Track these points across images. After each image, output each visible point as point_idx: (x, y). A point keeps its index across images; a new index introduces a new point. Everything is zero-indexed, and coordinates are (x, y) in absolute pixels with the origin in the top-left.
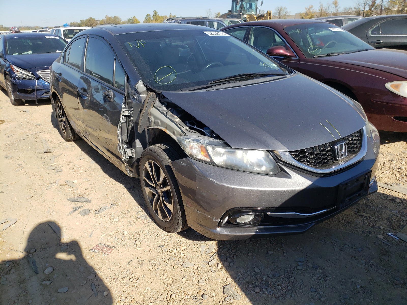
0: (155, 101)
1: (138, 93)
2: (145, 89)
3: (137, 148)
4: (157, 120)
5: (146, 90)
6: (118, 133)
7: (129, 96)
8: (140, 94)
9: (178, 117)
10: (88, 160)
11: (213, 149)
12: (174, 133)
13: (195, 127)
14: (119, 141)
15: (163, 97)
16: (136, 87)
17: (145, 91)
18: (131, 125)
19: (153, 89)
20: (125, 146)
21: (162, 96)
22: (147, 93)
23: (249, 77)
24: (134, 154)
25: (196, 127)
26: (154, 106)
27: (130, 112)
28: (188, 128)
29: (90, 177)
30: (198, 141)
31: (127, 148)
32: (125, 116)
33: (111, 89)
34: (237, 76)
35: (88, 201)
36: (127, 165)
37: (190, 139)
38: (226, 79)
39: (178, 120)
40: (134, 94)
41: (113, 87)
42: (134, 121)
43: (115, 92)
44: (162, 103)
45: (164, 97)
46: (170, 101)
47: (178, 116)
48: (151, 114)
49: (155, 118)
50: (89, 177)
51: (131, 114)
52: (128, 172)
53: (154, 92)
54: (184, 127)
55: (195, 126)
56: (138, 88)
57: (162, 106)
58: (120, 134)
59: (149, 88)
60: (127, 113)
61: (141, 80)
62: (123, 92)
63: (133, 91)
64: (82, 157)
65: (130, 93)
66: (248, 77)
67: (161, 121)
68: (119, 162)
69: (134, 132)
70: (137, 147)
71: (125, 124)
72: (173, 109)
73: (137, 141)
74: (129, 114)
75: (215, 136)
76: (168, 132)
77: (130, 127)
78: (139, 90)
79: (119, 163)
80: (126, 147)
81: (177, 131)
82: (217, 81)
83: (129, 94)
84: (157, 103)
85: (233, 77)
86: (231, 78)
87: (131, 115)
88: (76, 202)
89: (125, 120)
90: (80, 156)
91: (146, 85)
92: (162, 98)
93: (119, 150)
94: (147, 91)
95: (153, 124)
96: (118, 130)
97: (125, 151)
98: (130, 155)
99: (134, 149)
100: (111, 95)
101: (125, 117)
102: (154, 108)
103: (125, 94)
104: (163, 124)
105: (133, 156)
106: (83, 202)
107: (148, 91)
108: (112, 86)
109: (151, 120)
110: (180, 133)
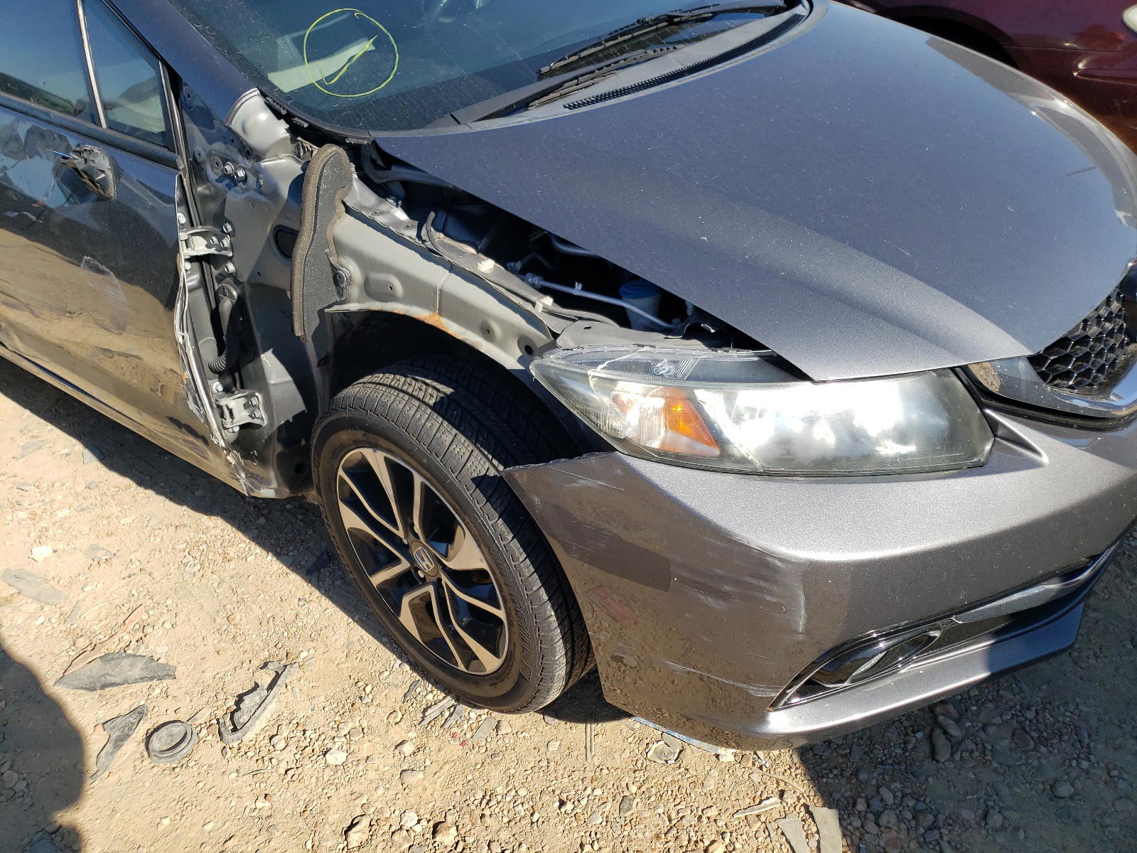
0: (346, 184)
1: (251, 154)
2: (281, 129)
3: (272, 389)
4: (376, 276)
5: (288, 135)
6: (181, 340)
7: (196, 170)
8: (259, 158)
9: (478, 251)
10: (66, 451)
11: (730, 399)
12: (487, 332)
13: (577, 290)
14: (187, 372)
15: (380, 163)
16: (236, 125)
17: (284, 139)
18: (231, 296)
19: (327, 129)
20: (217, 386)
21: (375, 155)
22: (291, 147)
23: (666, 29)
24: (261, 413)
25: (583, 289)
26: (348, 210)
27: (214, 239)
28: (548, 301)
29: (114, 537)
30: (645, 369)
31: (228, 391)
32: (192, 259)
33: (92, 141)
34: (634, 29)
35: (159, 672)
36: (235, 457)
37: (605, 365)
38: (600, 44)
39: (487, 266)
40: (225, 161)
41: (98, 128)
42: (244, 278)
43: (119, 155)
44: (382, 191)
45: (390, 161)
46: (431, 177)
47: (475, 247)
48: (340, 247)
49: (366, 262)
50: (107, 540)
51: (226, 249)
52: (241, 481)
53: (339, 141)
54: (533, 299)
55: (578, 286)
56: (244, 130)
57: (380, 202)
58: (189, 344)
59: (306, 125)
60: (200, 247)
61: (255, 92)
62: (164, 152)
63: (218, 146)
64: (33, 437)
65: (203, 154)
66: (665, 27)
67: (403, 276)
68: (192, 443)
69: (247, 322)
70: (272, 382)
71: (200, 293)
72: (443, 215)
73: (269, 359)
74: (213, 251)
75: (713, 331)
76: (455, 329)
77: (227, 305)
78: (255, 139)
79: (190, 448)
80: (220, 388)
81: (501, 322)
82: (569, 57)
83: (199, 160)
84: (360, 194)
85: (622, 35)
86: (615, 38)
87: (223, 252)
88: (103, 687)
89: (197, 276)
90: (21, 431)
91: (284, 112)
92: (378, 167)
93: (192, 406)
94: (293, 140)
95: (354, 291)
96: (177, 327)
97: (220, 407)
98: (242, 416)
99: (257, 394)
100: (103, 172)
101: (196, 265)
102: (349, 219)
103: (179, 161)
104: (418, 290)
105: (256, 421)
106: (136, 681)
107: (299, 138)
108: (92, 126)
109: (344, 273)
110: (519, 329)
